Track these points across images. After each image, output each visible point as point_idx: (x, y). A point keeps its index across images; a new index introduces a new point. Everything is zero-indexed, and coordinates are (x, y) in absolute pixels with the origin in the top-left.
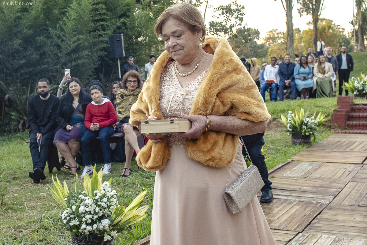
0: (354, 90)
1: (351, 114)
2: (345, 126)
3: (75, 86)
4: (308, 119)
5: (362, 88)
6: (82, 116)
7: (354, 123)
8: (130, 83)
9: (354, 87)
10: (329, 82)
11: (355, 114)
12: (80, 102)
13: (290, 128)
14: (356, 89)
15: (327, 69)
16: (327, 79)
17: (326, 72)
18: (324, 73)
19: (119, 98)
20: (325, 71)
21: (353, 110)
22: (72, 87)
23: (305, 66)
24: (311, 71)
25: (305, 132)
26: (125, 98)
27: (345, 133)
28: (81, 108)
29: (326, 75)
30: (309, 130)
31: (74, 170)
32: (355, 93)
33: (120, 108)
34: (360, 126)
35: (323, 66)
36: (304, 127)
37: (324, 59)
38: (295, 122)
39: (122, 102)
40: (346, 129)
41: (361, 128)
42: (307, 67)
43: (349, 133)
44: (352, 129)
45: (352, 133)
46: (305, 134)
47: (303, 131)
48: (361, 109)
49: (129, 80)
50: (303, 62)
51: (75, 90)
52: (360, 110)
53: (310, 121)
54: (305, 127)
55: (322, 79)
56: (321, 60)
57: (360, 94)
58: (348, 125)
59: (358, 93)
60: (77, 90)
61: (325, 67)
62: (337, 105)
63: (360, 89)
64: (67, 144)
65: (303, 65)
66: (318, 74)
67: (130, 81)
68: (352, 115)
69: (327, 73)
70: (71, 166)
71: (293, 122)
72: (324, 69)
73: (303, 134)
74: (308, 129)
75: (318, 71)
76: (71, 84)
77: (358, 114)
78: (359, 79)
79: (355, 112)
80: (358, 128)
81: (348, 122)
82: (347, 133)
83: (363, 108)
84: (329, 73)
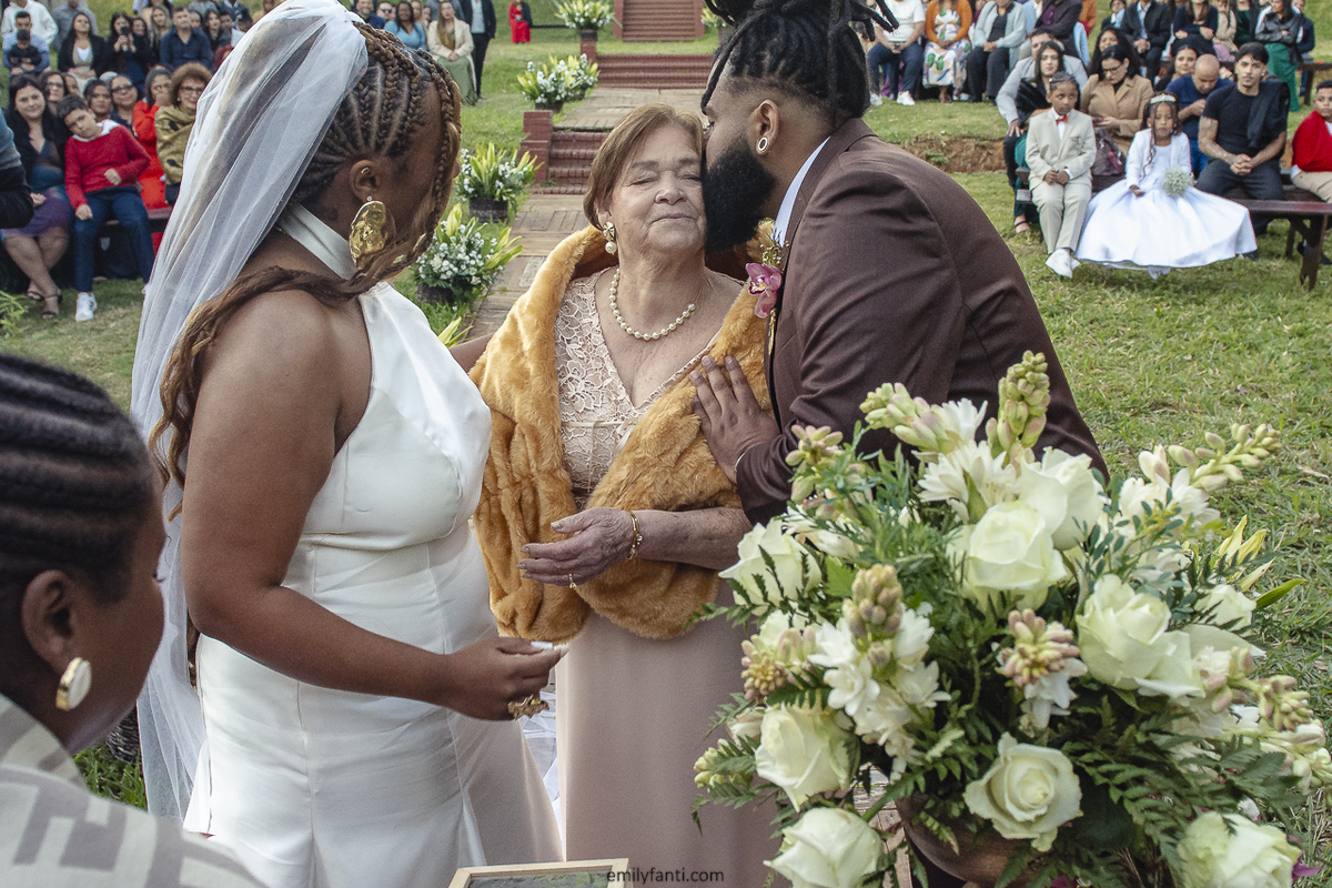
0: (537, 92)
1: (555, 151)
2: (547, 178)
3: (35, 97)
4: (502, 168)
5: (553, 89)
6: (57, 170)
7: (565, 170)
8: (189, 92)
9: (537, 86)
10: (466, 68)
11: (561, 151)
12: (46, 134)
13: (469, 186)
14: (541, 92)
15: (458, 35)
16: (459, 62)
17: (457, 45)
18: (452, 46)
19: (167, 130)
20: (454, 42)
21: (555, 141)
22: (25, 100)
23: (409, 27)
24: (423, 40)
25: (501, 194)
26: (182, 129)
27: (552, 193)
28: (54, 152)
29: (459, 51)
30: (510, 190)
31: (51, 302)
32: (539, 100)
33: (173, 153)
34: (575, 177)
35: (449, 28)
36: (498, 183)
37: (452, 11)
38: (479, 173)
39: (175, 138)
40: (550, 184)
41: (577, 181)
42: (414, 31)
43: (559, 193)
44: (561, 185)
45: (566, 193)
46: (501, 199)
47: (498, 193)
48: (571, 141)
49: (185, 84)
50: (403, 18)
51: (33, 108)
52: (567, 142)
53: (509, 172)
54: (501, 184)
55: (450, 61)
56: (444, 13)
57: (549, 101)
58: (553, 176)
59: (545, 101)
60: (39, 107)
61: (453, 32)
62: (525, 130)
63: (549, 91)
64: (36, 239)
65: (404, 24)
66: (439, 49)
67: (190, 89)
68: (557, 154)
69: (460, 46)
70: (45, 292)
71: (474, 173)
72: (452, 37)
73: (497, 199)
74: (506, 188)
75: (439, 40)
76: (22, 93)
77: (568, 151)
78: (545, 67)
79: (558, 147)
80: (572, 181)
81: (551, 169)
82: (556, 193)
83: (574, 136)
84: (464, 47)
